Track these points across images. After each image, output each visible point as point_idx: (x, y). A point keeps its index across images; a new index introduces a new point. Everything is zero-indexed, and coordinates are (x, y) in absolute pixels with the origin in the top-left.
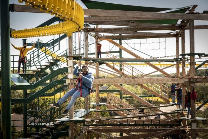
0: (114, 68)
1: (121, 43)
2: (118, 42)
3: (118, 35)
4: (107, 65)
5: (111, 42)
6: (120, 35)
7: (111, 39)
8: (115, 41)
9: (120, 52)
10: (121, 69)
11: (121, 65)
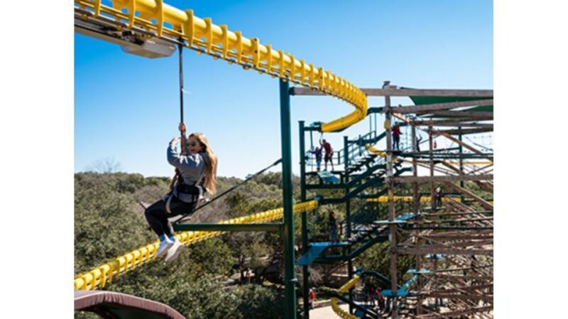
0: (451, 167)
1: (460, 139)
2: (457, 137)
3: (457, 128)
4: (444, 163)
5: (447, 137)
6: (460, 128)
7: (448, 134)
8: (454, 136)
9: (460, 148)
10: (462, 169)
11: (461, 164)
